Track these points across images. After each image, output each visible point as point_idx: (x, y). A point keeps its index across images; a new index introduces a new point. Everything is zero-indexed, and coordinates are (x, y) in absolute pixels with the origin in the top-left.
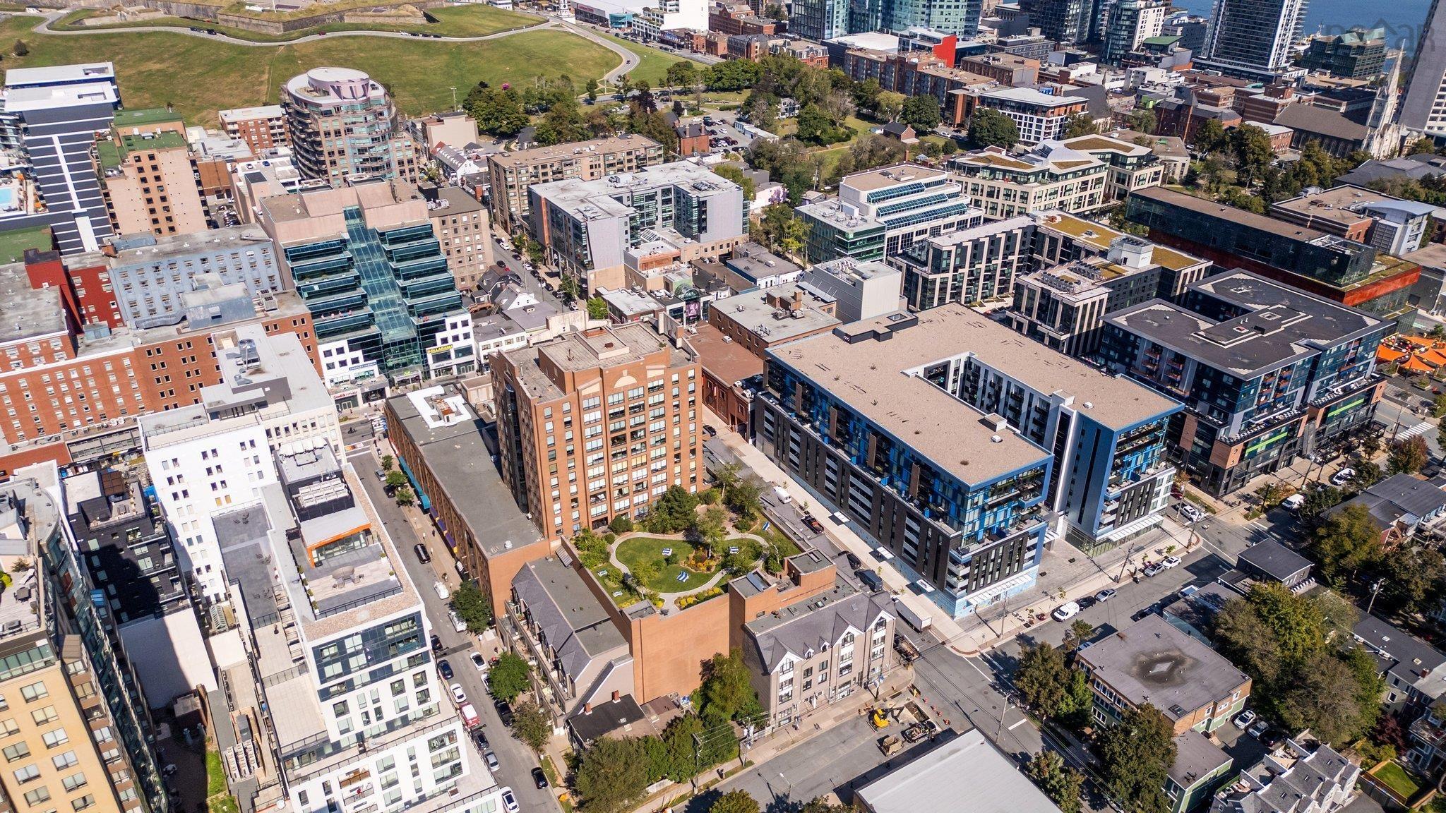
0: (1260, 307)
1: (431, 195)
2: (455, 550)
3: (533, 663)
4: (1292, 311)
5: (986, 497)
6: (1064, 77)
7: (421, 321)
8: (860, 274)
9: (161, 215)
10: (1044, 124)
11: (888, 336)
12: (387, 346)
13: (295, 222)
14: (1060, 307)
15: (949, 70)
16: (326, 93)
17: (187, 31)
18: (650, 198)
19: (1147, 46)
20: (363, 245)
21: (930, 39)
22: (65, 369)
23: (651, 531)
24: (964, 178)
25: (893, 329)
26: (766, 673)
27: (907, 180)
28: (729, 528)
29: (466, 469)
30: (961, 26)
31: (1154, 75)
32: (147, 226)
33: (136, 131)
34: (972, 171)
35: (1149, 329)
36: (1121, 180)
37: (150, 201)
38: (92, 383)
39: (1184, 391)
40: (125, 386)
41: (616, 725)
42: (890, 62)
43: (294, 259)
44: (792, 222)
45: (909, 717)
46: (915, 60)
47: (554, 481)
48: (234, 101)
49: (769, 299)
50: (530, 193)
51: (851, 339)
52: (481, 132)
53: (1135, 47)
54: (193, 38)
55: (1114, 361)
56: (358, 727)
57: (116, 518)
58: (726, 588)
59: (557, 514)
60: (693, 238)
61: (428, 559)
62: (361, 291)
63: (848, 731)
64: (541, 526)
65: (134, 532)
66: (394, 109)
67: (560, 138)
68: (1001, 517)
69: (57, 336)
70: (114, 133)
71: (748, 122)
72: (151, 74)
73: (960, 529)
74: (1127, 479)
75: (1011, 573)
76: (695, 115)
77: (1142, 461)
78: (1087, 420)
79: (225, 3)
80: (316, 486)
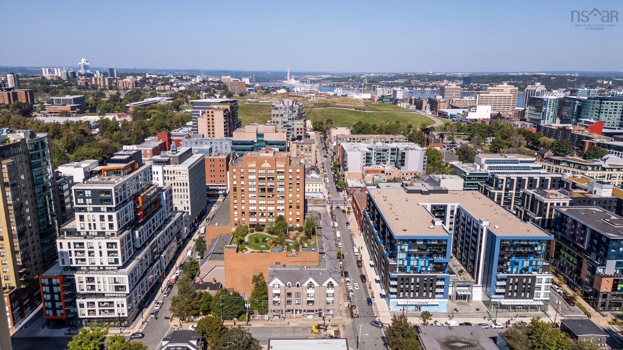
5: (409, 248)
9: (211, 131)
14: (540, 204)
15: (589, 133)
18: (385, 150)
20: (260, 145)
25: (431, 191)
27: (510, 158)
28: (298, 239)
37: (209, 126)
39: (585, 246)
41: (204, 289)
43: (234, 144)
46: (571, 128)
47: (235, 201)
51: (408, 191)
59: (236, 216)
60: (399, 168)
63: (299, 330)
68: (422, 263)
73: (396, 262)
74: (516, 273)
75: (427, 297)
76: (449, 140)
77: (528, 265)
78: (489, 232)
79: (303, 99)
80: (120, 156)
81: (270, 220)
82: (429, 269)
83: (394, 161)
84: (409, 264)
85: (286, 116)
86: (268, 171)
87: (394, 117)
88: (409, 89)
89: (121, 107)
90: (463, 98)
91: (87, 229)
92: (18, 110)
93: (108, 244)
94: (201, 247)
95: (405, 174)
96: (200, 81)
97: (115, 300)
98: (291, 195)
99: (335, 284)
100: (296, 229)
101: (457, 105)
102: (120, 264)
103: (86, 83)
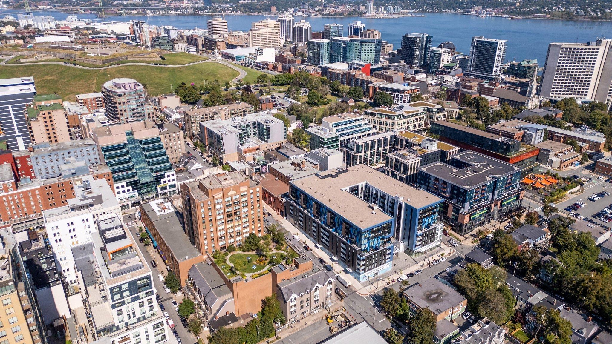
0: (476, 164)
1: (160, 126)
2: (167, 262)
3: (196, 303)
4: (487, 165)
5: (369, 234)
6: (413, 79)
7: (156, 174)
8: (327, 153)
9: (52, 135)
10: (403, 97)
11: (336, 176)
12: (142, 184)
13: (106, 137)
14: (402, 165)
15: (367, 77)
16: (120, 88)
17: (63, 64)
18: (248, 126)
19: (445, 67)
20: (133, 146)
21: (360, 65)
22: (12, 195)
23: (243, 251)
24: (370, 118)
25: (338, 173)
26: (285, 302)
27: (348, 119)
28: (273, 249)
29: (171, 230)
30: (373, 60)
31: (447, 78)
32: (46, 139)
33: (43, 103)
34: (373, 115)
35: (435, 172)
36: (431, 118)
37: (48, 130)
38: (23, 201)
39: (447, 195)
40: (36, 202)
41: (227, 324)
42: (344, 74)
43: (105, 151)
44: (304, 135)
45: (341, 319)
46: (354, 73)
47: (205, 232)
48: (82, 91)
49: (293, 164)
50: (200, 125)
51: (322, 177)
52: (182, 102)
53: (441, 67)
54: (66, 66)
55: (423, 185)
56: (126, 320)
57: (34, 248)
58: (270, 271)
59: (206, 245)
60: (265, 141)
61: (156, 266)
62: (132, 163)
63: (318, 325)
64: (199, 250)
65: (40, 254)
66: (146, 93)
67: (214, 104)
68: (376, 242)
69: (10, 182)
70: (34, 104)
71: (289, 97)
72: (47, 81)
73: (361, 247)
74: (425, 228)
75: (381, 264)
77: (431, 221)
78: (408, 206)
79: (79, 53)
80: (112, 231)
81: (238, 239)
82: (380, 244)
84: (369, 245)
86: (234, 198)
90: (232, 33)
93: (154, 326)
98: (252, 212)
99: (333, 281)
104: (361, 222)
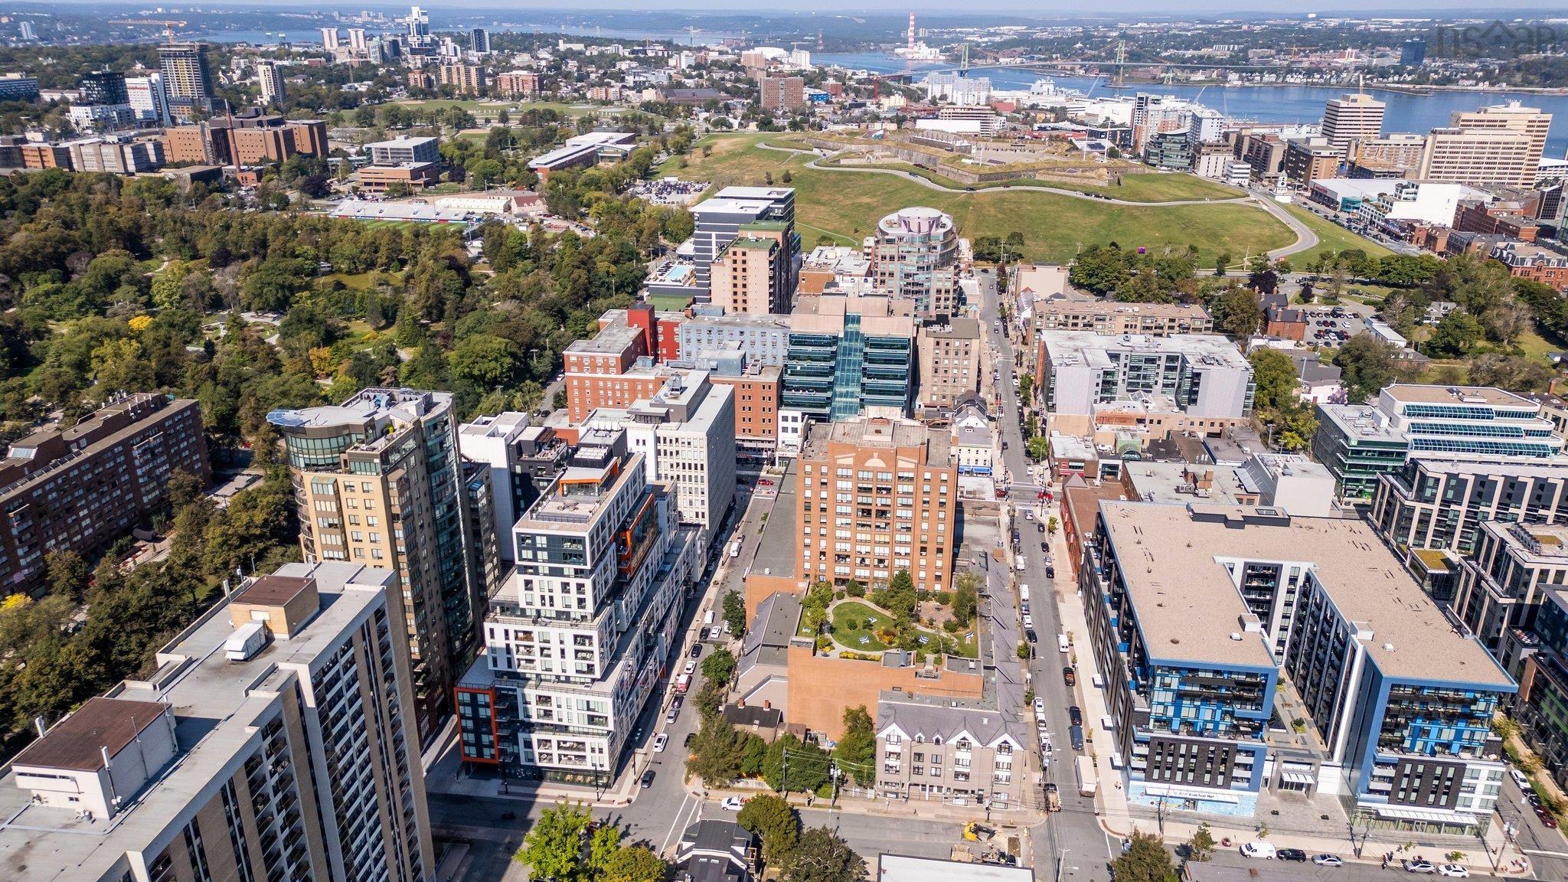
5: (1180, 683)
8: (1285, 469)
9: (740, 297)
11: (1236, 524)
13: (806, 316)
16: (899, 226)
17: (906, 175)
18: (1151, 361)
20: (850, 344)
23: (877, 603)
25: (1248, 520)
27: (1473, 403)
32: (729, 303)
33: (750, 234)
37: (735, 286)
41: (749, 722)
43: (793, 344)
45: (1002, 845)
47: (808, 530)
49: (1185, 473)
51: (1197, 517)
52: (1073, 285)
54: (908, 181)
57: (537, 457)
59: (806, 559)
60: (1181, 407)
62: (832, 379)
63: (939, 829)
68: (1206, 714)
69: (614, 357)
73: (1150, 707)
74: (1422, 752)
75: (1213, 784)
76: (1327, 304)
77: (1452, 737)
78: (1368, 661)
79: (951, 154)
80: (590, 450)
81: (879, 574)
82: (1222, 727)
83: (1173, 385)
84: (1177, 713)
85: (912, 259)
86: (880, 476)
87: (1187, 224)
88: (1241, 78)
89: (519, 171)
90: (1387, 138)
91: (538, 605)
92: (300, 180)
93: (576, 637)
94: (735, 613)
95: (1197, 423)
96: (689, 66)
97: (589, 741)
98: (925, 526)
99: (1016, 746)
100: (935, 595)
101: (1368, 162)
102: (598, 675)
103: (429, 81)
104: (1175, 642)
